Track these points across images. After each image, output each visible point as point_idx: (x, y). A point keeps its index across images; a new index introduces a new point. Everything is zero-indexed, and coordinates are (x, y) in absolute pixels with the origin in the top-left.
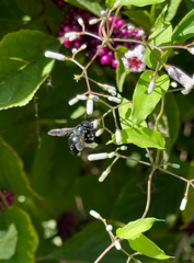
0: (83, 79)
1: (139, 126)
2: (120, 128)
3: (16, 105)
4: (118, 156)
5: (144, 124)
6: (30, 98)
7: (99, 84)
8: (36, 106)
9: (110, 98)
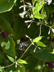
0: (23, 2)
1: (38, 13)
2: (33, 14)
3: (8, 11)
4: (32, 21)
5: (39, 13)
6: (11, 9)
7: (27, 3)
8: (13, 11)
9: (30, 6)
